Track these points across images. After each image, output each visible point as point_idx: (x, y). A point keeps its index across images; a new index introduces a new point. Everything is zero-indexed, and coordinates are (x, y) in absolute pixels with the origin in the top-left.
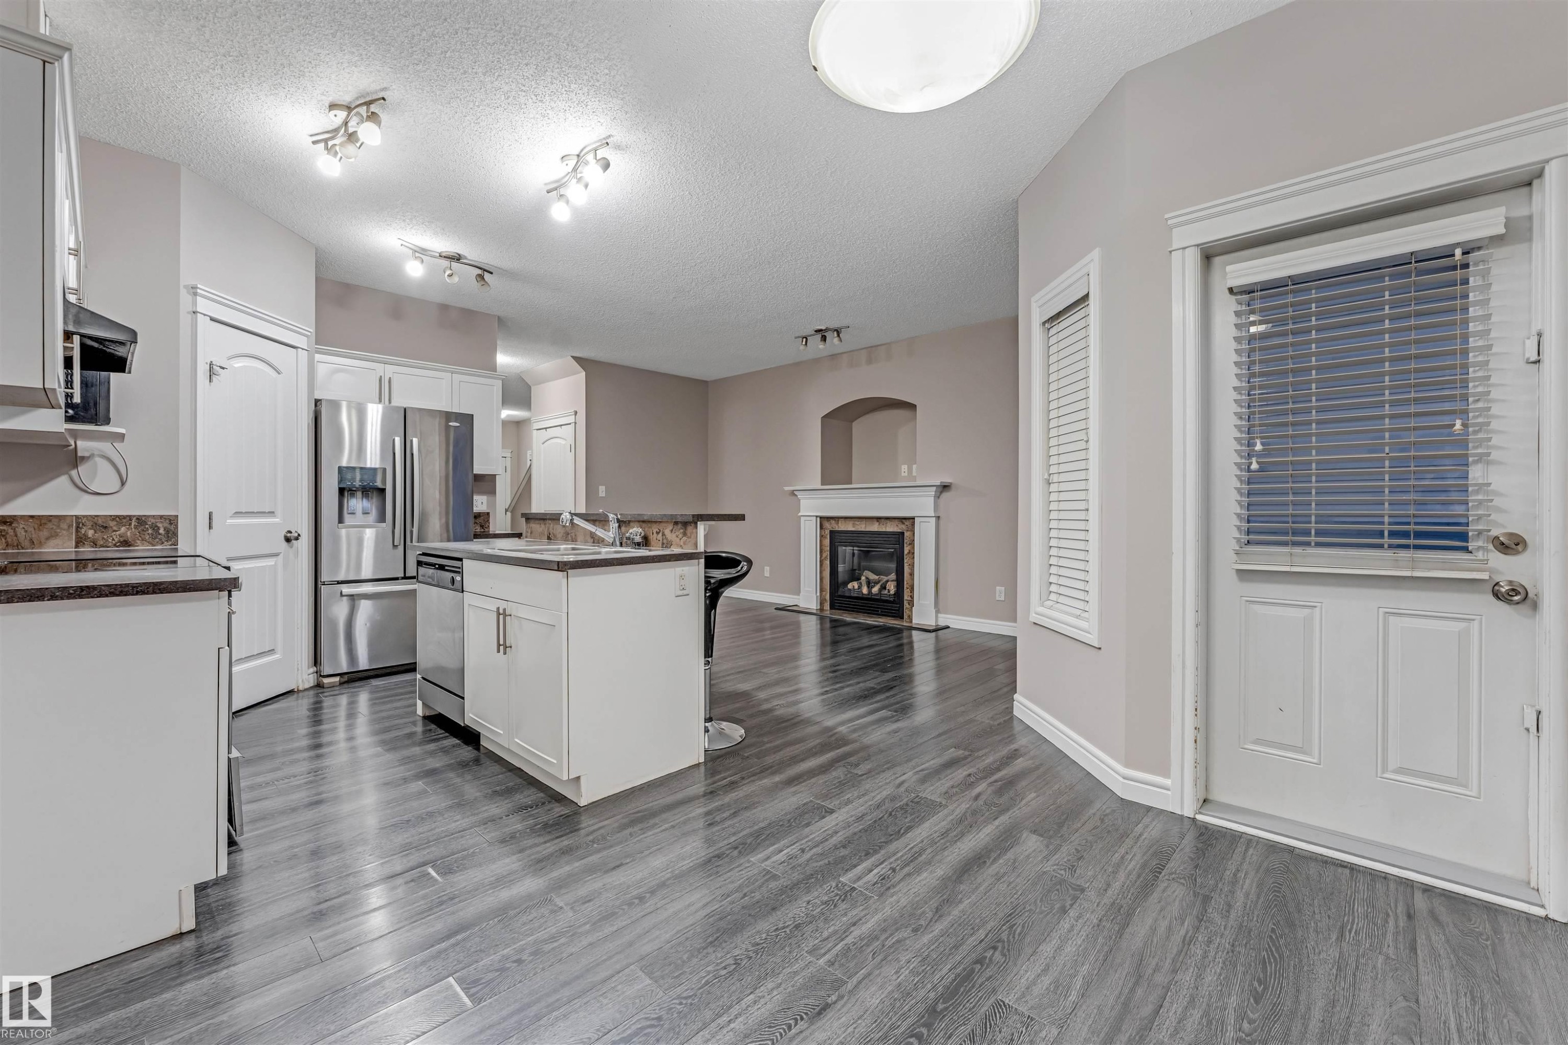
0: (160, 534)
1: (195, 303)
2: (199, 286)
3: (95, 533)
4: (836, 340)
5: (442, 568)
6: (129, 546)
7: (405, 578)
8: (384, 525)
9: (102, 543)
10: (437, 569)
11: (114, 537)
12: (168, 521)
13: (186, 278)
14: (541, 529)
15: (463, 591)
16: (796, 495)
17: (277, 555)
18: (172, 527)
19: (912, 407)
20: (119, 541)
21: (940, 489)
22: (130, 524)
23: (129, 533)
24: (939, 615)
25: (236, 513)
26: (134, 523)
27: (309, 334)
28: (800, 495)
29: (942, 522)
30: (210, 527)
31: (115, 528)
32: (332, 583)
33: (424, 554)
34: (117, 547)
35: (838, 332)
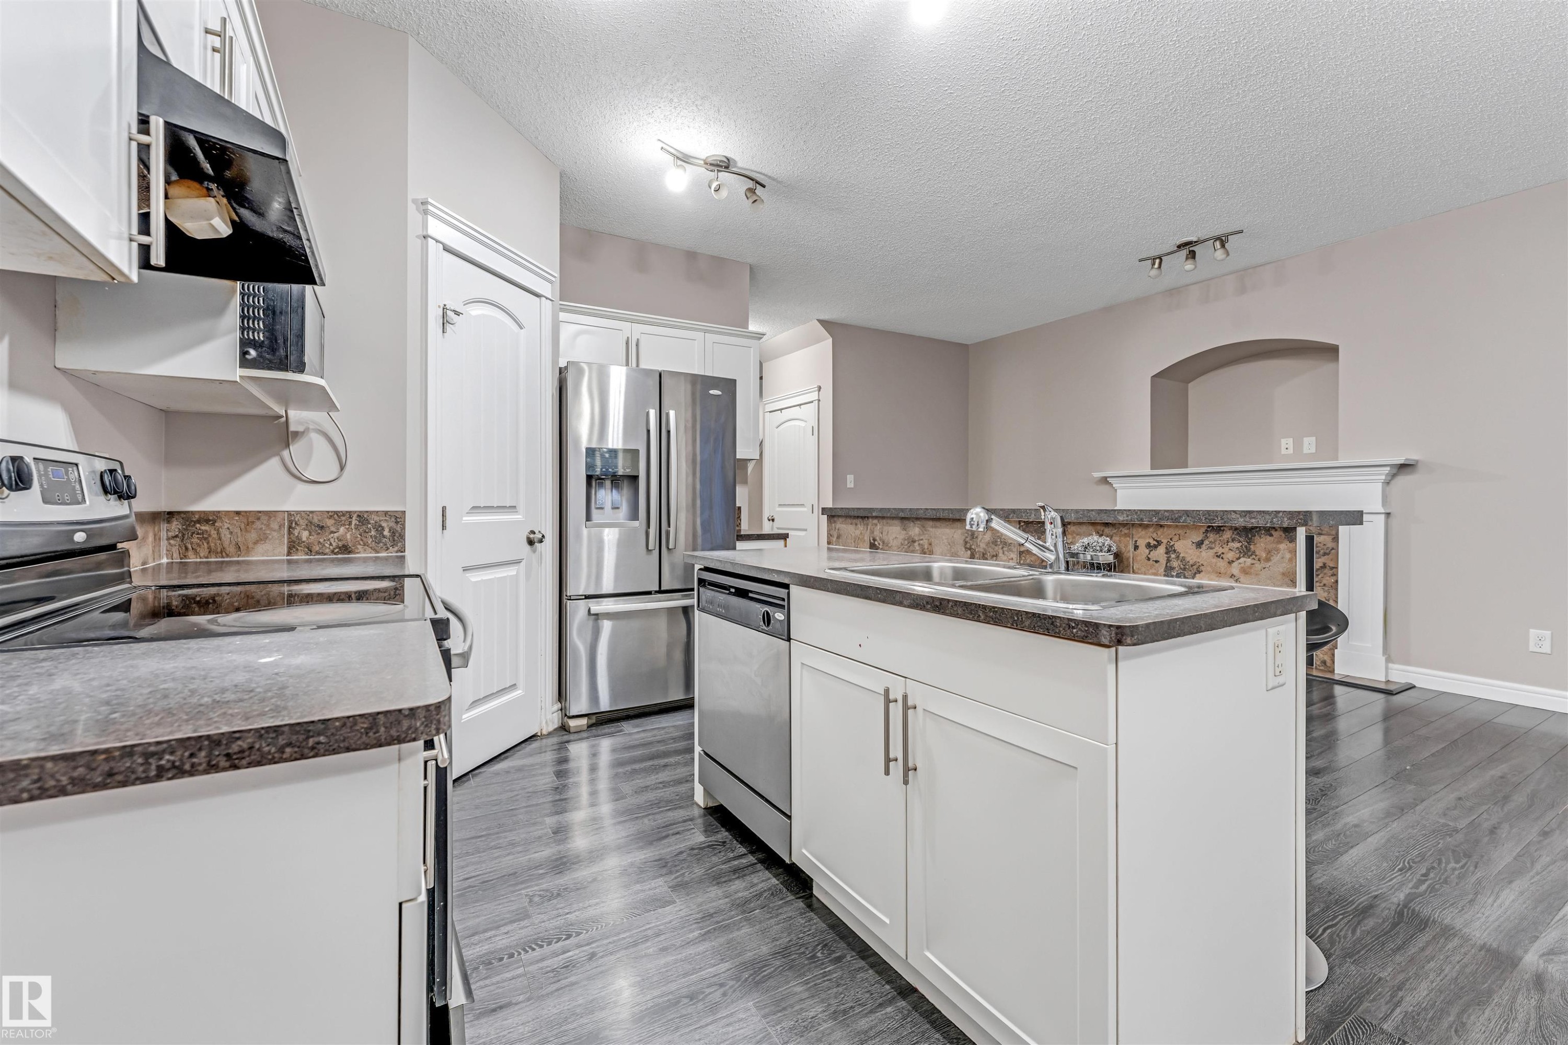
0: (384, 537)
1: (425, 225)
2: (430, 200)
3: (310, 535)
4: (1220, 254)
5: (742, 593)
6: (350, 552)
7: (660, 592)
8: (636, 524)
9: (317, 549)
10: (730, 593)
11: (332, 540)
12: (393, 519)
13: (415, 192)
14: (858, 532)
15: (789, 639)
16: (1111, 484)
17: (518, 562)
18: (398, 528)
19: (1330, 352)
20: (338, 547)
21: (1395, 471)
22: (350, 524)
23: (348, 536)
24: (1390, 665)
25: (474, 508)
26: (354, 521)
27: (553, 279)
28: (1116, 484)
29: (1394, 521)
30: (444, 527)
31: (333, 529)
32: (579, 598)
33: (706, 569)
34: (335, 554)
35: (1222, 241)
